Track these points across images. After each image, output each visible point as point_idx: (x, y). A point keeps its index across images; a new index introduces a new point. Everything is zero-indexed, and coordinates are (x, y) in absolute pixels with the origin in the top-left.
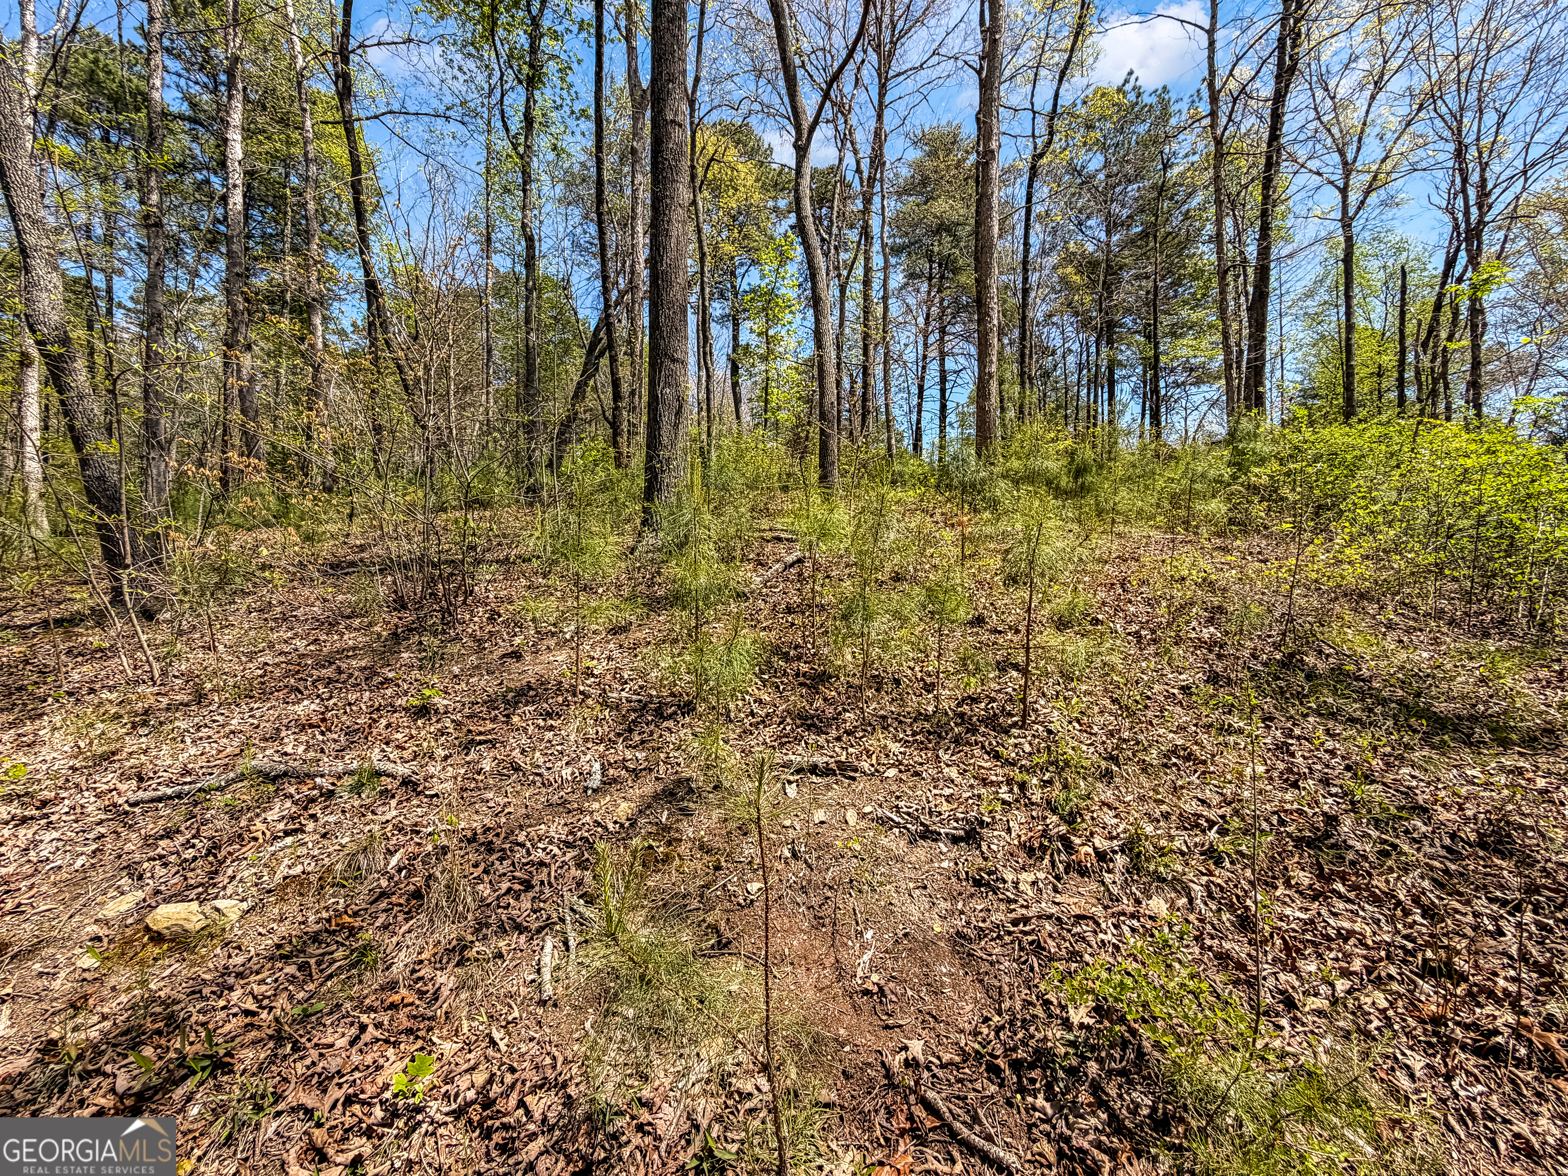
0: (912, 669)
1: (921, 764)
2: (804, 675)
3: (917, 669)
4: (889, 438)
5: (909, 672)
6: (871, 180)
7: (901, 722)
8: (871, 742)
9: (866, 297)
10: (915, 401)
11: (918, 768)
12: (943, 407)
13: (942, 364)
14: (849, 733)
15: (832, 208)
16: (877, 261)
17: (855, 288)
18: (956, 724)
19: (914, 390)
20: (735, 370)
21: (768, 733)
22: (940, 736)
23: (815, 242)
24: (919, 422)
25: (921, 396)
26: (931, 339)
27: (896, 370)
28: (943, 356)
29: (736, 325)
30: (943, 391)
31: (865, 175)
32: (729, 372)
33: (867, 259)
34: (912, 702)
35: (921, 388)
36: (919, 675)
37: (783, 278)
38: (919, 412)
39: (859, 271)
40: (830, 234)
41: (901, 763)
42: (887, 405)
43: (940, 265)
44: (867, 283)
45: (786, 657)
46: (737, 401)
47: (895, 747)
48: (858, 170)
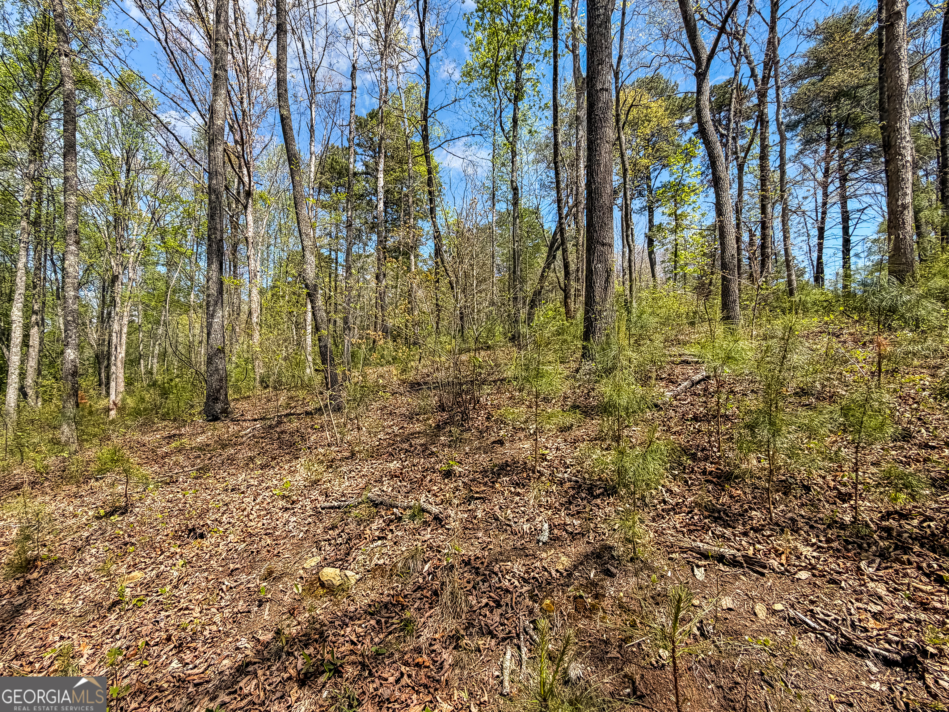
0: (824, 478)
1: (839, 573)
2: (711, 473)
3: (829, 478)
4: (789, 276)
5: (821, 481)
6: (765, 79)
7: (812, 527)
8: (779, 542)
9: (763, 168)
11: (835, 576)
12: (847, 242)
13: (844, 205)
14: (756, 530)
15: (729, 110)
16: (773, 138)
18: (881, 538)
19: (814, 232)
20: (650, 242)
21: (678, 519)
23: (715, 137)
24: (820, 258)
25: (821, 236)
26: (831, 188)
27: (794, 219)
28: (844, 200)
29: (651, 212)
30: (846, 229)
31: (760, 77)
32: (646, 245)
33: (763, 139)
34: (826, 510)
35: (821, 230)
36: (832, 484)
37: (688, 172)
38: (820, 250)
39: (756, 150)
40: (728, 130)
41: (814, 568)
42: (786, 250)
44: (763, 157)
45: (693, 457)
46: (653, 264)
47: (807, 551)
48: (753, 75)
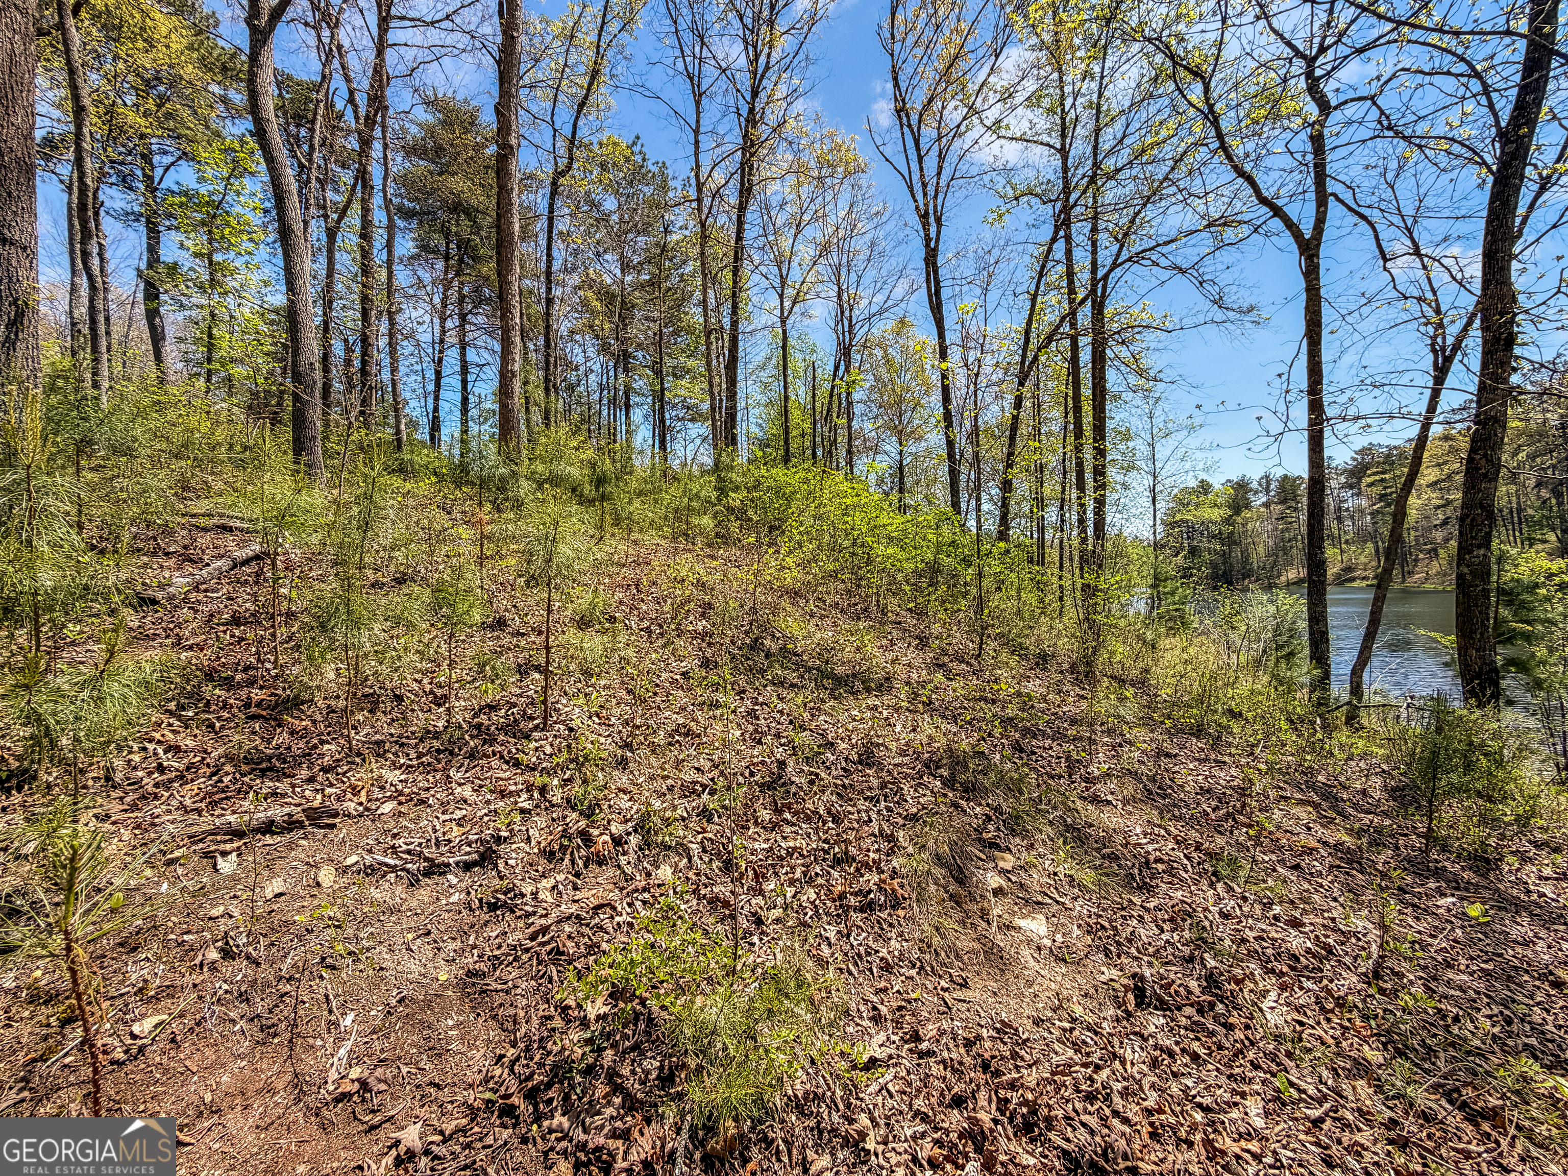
0: (420, 682)
1: (427, 789)
2: (259, 705)
3: (426, 681)
4: (398, 423)
5: (415, 686)
6: (370, 121)
7: (402, 745)
8: (359, 776)
9: (365, 254)
10: (431, 387)
11: (424, 795)
12: (465, 400)
14: (325, 770)
15: (312, 130)
17: (348, 239)
18: (472, 737)
20: (152, 293)
22: (451, 753)
24: (436, 409)
25: (438, 385)
28: (463, 347)
30: (464, 382)
33: (366, 211)
35: (438, 374)
38: (437, 398)
40: (310, 161)
42: (394, 383)
43: (459, 247)
44: (365, 235)
47: (393, 776)
